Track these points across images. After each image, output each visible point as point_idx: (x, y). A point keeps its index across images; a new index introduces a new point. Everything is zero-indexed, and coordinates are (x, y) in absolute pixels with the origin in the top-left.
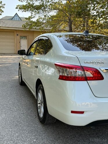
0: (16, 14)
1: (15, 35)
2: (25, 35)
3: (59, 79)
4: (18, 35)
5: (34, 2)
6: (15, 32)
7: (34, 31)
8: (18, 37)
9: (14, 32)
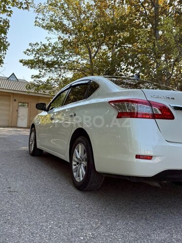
0: (13, 74)
1: (12, 99)
2: (26, 100)
3: (118, 117)
4: (15, 100)
5: (44, 58)
6: (12, 96)
7: (39, 97)
8: (16, 104)
9: (10, 96)
